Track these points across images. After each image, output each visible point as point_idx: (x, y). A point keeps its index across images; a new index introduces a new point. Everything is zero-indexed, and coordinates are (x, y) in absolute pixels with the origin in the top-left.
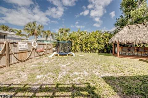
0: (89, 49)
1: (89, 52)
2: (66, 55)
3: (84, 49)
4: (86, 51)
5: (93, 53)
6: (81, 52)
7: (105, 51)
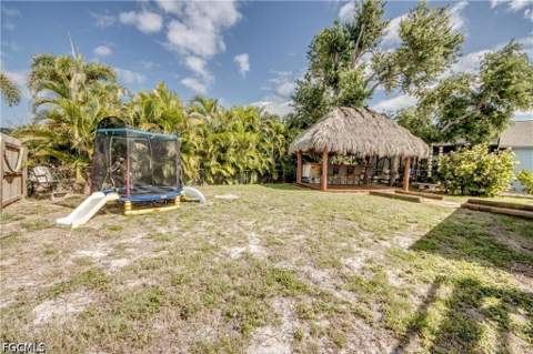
0: (232, 171)
1: (230, 183)
2: (170, 202)
3: (214, 171)
4: (220, 180)
5: (242, 185)
6: (200, 183)
7: (275, 177)
